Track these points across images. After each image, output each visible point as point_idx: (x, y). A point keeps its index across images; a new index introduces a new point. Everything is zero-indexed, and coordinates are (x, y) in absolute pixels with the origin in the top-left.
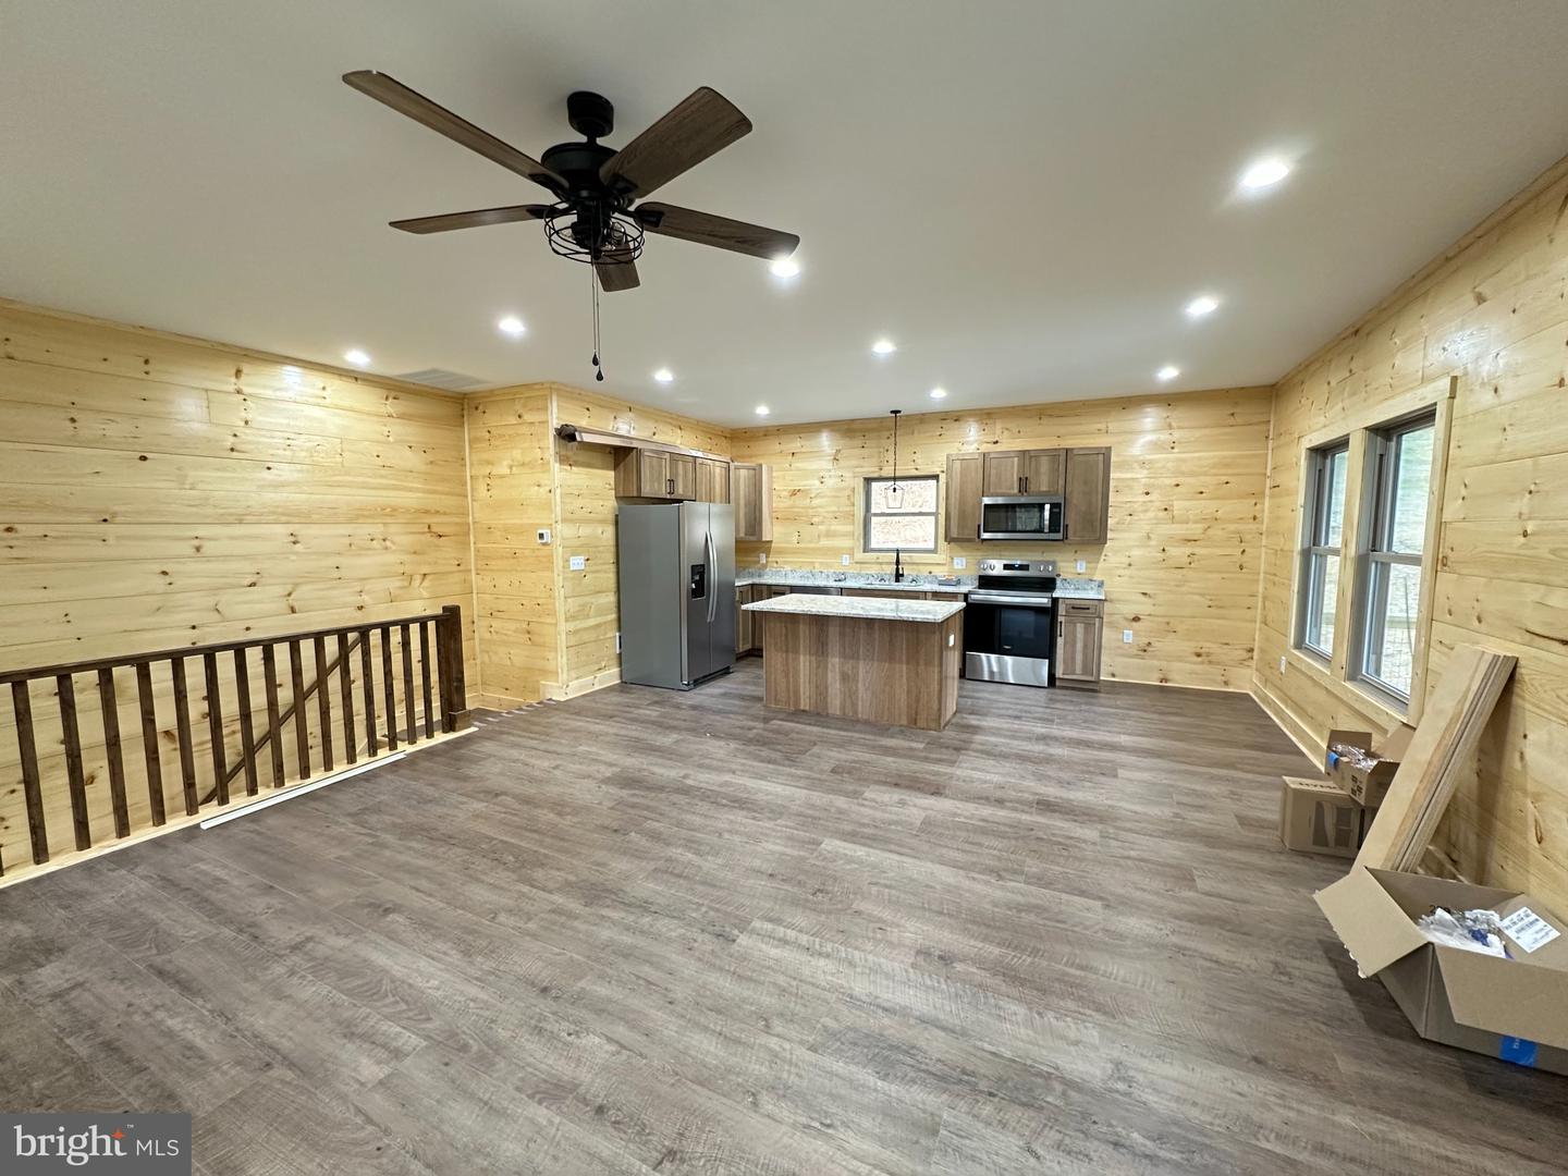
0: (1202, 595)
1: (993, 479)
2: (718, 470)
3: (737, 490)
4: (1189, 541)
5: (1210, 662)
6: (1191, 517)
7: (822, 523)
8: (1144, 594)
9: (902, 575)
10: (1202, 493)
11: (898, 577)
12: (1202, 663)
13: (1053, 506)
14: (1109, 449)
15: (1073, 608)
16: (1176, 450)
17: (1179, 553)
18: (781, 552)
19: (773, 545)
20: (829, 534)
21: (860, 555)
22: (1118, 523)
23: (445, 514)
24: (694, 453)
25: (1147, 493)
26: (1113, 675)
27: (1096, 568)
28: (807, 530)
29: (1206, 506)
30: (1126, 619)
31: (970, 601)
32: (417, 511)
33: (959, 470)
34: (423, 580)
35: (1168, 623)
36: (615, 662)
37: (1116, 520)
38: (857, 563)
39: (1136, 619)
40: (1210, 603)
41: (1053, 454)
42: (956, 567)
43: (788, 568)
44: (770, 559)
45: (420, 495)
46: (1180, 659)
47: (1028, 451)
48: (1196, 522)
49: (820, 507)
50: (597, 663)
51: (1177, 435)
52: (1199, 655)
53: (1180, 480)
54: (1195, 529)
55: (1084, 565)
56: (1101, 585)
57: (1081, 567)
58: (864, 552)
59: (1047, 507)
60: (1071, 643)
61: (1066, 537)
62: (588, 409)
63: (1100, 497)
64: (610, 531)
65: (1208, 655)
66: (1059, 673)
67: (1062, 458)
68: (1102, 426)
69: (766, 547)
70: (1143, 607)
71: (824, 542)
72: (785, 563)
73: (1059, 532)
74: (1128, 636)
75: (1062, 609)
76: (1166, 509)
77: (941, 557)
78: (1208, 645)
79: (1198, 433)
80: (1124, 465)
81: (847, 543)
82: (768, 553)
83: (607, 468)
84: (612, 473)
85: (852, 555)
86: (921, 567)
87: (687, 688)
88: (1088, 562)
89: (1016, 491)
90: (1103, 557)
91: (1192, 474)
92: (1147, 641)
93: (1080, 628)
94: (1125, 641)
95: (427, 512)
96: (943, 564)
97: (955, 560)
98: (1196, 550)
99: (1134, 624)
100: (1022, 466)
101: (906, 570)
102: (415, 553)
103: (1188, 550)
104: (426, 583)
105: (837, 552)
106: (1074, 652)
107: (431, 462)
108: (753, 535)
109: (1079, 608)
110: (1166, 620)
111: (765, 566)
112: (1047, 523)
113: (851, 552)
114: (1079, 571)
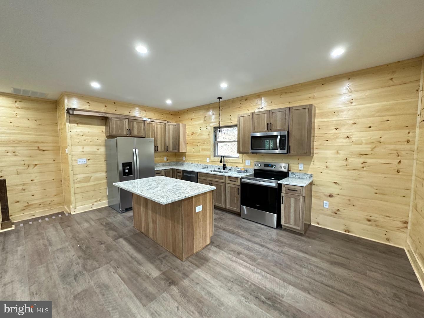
0: (372, 186)
1: (256, 124)
2: (159, 126)
3: (169, 133)
4: (362, 155)
5: (376, 226)
6: (364, 141)
7: (200, 145)
8: (335, 183)
9: (226, 167)
10: (370, 127)
11: (224, 168)
12: (372, 225)
13: (282, 136)
14: (311, 105)
15: (289, 190)
16: (354, 104)
17: (357, 161)
18: (190, 156)
19: (187, 154)
20: (203, 150)
21: (213, 158)
22: (320, 145)
23: (47, 143)
24: (145, 119)
25: (337, 129)
26: (318, 224)
27: (309, 168)
28: (196, 148)
29: (375, 135)
30: (325, 195)
31: (242, 182)
32: (32, 142)
33: (242, 121)
34: (35, 167)
35: (349, 200)
36: (106, 198)
37: (319, 143)
38: (212, 161)
39: (331, 196)
40: (377, 191)
41: (282, 110)
42: (246, 164)
43: (191, 163)
44: (186, 159)
45: (34, 136)
46: (357, 221)
47: (272, 110)
48: (367, 144)
49: (200, 139)
50: (95, 199)
51: (354, 96)
52: (369, 220)
53: (356, 121)
54: (365, 149)
55: (303, 165)
56: (311, 176)
57: (301, 167)
58: (214, 157)
59: (279, 137)
60: (288, 208)
61: (288, 152)
62: (89, 103)
63: (306, 132)
64: (102, 149)
65: (375, 221)
66: (282, 222)
67: (287, 112)
68: (310, 95)
69: (184, 154)
70: (334, 190)
71: (201, 153)
72: (190, 160)
73: (285, 150)
74: (326, 204)
75: (283, 190)
76: (348, 137)
77: (240, 160)
78: (376, 215)
79: (368, 93)
80: (323, 115)
81: (208, 153)
82: (185, 156)
83: (101, 125)
84: (104, 127)
85: (210, 158)
86: (233, 164)
87: (121, 212)
88: (304, 165)
89: (266, 130)
90: (312, 162)
91: (364, 117)
92: (337, 208)
93: (292, 201)
94: (325, 207)
95: (37, 142)
96: (241, 163)
97: (246, 162)
98: (368, 160)
99: (330, 198)
100: (268, 117)
101: (227, 165)
102: (31, 157)
103: (362, 160)
104: (36, 167)
105: (206, 156)
106: (289, 213)
107: (40, 125)
108: (176, 149)
109: (292, 190)
110: (349, 198)
111: (184, 161)
112: (278, 145)
113: (210, 157)
114: (300, 169)
